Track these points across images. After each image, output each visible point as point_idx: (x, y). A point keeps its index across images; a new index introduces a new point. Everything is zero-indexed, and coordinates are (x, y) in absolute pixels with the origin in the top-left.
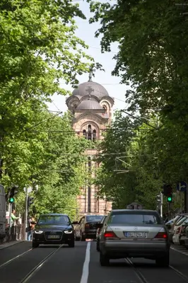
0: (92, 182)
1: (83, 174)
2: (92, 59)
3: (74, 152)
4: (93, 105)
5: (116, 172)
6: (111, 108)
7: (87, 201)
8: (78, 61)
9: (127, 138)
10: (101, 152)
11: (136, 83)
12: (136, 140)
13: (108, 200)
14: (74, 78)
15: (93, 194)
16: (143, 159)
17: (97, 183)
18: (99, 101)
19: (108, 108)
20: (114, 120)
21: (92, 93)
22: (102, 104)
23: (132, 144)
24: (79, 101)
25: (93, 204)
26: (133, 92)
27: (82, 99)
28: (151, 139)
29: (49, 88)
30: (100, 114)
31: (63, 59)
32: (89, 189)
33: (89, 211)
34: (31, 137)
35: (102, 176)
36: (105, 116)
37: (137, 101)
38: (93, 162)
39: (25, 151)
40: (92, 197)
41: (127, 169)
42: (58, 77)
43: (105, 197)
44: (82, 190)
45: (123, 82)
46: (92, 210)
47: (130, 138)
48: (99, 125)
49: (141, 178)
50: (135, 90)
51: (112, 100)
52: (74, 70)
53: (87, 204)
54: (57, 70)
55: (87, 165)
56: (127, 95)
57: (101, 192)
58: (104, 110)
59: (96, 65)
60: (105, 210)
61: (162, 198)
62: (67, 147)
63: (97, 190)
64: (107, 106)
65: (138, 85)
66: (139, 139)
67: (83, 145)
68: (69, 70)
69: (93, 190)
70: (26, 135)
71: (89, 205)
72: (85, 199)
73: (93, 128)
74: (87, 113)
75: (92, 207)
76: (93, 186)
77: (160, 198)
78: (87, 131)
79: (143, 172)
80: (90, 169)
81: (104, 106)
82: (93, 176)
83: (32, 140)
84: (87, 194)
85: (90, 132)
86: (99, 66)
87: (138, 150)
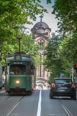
0: (42, 64)
1: (38, 60)
2: (43, 7)
3: (34, 51)
4: (42, 32)
5: (52, 59)
6: (50, 33)
7: (40, 71)
8: (36, 8)
9: (57, 45)
10: (46, 51)
11: (62, 19)
12: (61, 45)
13: (48, 71)
14: (34, 16)
15: (42, 69)
16: (64, 54)
17: (44, 64)
18: (45, 30)
19: (49, 33)
20: (52, 37)
21: (42, 27)
22: (46, 31)
23: (60, 47)
24: (36, 30)
25: (42, 73)
26: (61, 23)
27: (38, 29)
28: (69, 44)
29: (23, 21)
30: (45, 35)
31: (29, 7)
32: (41, 66)
33: (41, 76)
34: (15, 43)
35: (46, 61)
36: (47, 36)
37: (63, 27)
38: (42, 55)
39: (12, 49)
40: (42, 70)
41: (57, 58)
42: (27, 15)
43: (47, 70)
44: (38, 67)
45: (57, 18)
46: (42, 75)
47: (58, 44)
48: (45, 40)
49: (63, 62)
50: (62, 22)
51: (50, 30)
52: (34, 12)
53: (40, 73)
54: (27, 12)
55: (40, 57)
56: (58, 24)
57: (46, 68)
58: (47, 34)
59: (44, 10)
60: (47, 76)
61: (73, 71)
62: (31, 49)
63: (44, 67)
64: (48, 32)
65: (63, 20)
66: (63, 45)
67: (38, 48)
68: (32, 12)
69: (42, 67)
70: (13, 42)
71: (41, 74)
72: (39, 71)
73: (42, 41)
74: (40, 35)
75: (42, 74)
76: (42, 65)
77: (72, 71)
78: (40, 42)
79: (64, 59)
80: (41, 58)
81: (47, 32)
82: (42, 61)
83: (15, 44)
84: (40, 69)
85: (41, 43)
86: (45, 11)
87: (62, 50)
